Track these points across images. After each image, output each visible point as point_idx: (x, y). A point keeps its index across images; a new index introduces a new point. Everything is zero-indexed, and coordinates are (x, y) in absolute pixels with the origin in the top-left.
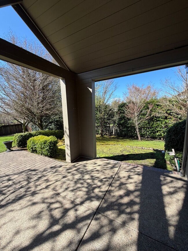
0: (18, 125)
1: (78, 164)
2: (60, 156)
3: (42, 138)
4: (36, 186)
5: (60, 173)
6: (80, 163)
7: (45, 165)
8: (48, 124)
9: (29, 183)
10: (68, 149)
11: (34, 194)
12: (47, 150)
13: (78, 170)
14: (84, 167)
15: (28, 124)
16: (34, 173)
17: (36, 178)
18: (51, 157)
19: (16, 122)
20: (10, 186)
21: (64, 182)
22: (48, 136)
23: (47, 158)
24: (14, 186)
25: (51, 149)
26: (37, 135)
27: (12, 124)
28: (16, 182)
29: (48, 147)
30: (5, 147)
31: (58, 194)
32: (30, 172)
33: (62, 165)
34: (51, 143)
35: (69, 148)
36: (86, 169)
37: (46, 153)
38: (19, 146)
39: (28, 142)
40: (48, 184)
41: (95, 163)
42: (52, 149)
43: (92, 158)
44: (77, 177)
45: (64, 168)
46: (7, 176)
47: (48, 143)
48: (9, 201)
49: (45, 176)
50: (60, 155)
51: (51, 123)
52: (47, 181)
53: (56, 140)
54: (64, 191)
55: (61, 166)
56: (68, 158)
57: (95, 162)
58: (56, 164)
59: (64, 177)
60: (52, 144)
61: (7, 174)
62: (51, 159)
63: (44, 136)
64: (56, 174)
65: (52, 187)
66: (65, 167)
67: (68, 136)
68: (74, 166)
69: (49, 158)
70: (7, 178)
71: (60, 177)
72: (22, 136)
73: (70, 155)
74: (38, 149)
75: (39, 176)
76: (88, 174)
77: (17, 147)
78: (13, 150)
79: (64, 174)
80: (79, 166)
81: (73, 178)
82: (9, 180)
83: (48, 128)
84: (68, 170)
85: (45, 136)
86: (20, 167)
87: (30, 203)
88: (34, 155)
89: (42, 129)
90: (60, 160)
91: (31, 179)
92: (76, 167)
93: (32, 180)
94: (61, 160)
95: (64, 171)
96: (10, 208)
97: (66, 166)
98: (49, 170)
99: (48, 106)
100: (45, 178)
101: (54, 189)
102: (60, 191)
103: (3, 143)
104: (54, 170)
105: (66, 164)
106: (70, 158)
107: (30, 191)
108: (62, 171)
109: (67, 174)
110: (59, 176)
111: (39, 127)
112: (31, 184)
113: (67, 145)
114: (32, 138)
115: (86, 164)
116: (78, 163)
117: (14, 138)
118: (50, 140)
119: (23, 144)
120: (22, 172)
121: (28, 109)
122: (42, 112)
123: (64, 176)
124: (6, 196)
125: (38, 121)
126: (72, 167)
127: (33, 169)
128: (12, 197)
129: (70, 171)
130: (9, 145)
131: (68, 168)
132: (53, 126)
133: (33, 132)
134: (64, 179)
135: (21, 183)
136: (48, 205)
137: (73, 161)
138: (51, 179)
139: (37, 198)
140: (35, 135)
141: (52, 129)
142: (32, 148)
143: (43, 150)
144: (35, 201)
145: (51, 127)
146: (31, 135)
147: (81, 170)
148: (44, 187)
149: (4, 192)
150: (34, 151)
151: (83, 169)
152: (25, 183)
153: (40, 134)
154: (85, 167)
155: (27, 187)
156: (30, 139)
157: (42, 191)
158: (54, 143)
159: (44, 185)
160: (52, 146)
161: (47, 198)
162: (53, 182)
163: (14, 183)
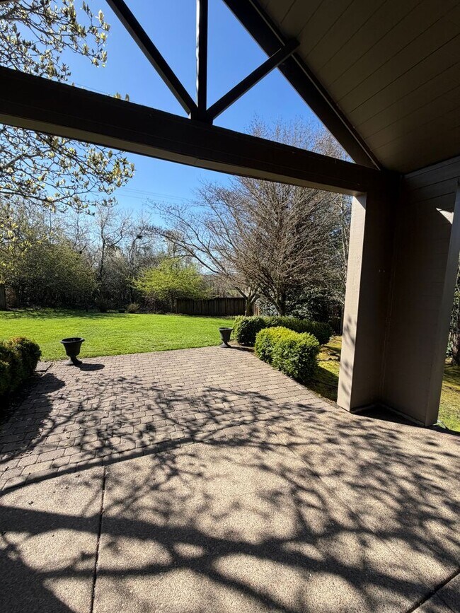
1: (371, 424)
2: (320, 385)
3: (283, 335)
4: (269, 433)
5: (321, 428)
6: (378, 422)
7: (287, 395)
9: (255, 420)
10: (346, 373)
11: (264, 446)
12: (294, 362)
13: (372, 441)
14: (390, 439)
15: (255, 301)
16: (264, 403)
17: (268, 415)
18: (298, 380)
19: (236, 295)
20: (226, 412)
21: (330, 454)
22: (299, 333)
23: (291, 382)
24: (231, 415)
25: (302, 363)
26: (275, 326)
28: (236, 408)
29: (297, 358)
30: (220, 338)
31: (316, 475)
32: (258, 400)
33: (325, 409)
34: (304, 348)
35: (351, 373)
36: (396, 447)
37: (290, 368)
38: (240, 341)
39: (258, 335)
40: (294, 439)
41: (431, 441)
42: (305, 363)
43: (417, 422)
44: (368, 456)
45: (329, 419)
46: (222, 391)
47: (297, 348)
48: (226, 440)
49: (286, 420)
50: (318, 381)
51: (301, 302)
52: (290, 431)
53: (315, 343)
54: (330, 475)
55: (323, 411)
56: (344, 398)
57: (430, 438)
58: (311, 402)
59: (330, 441)
60: (307, 352)
61: (222, 387)
62: (300, 387)
63: (288, 331)
64: (311, 424)
65: (302, 450)
66: (334, 416)
67: (353, 341)
68: (358, 423)
69: (295, 384)
70: (221, 394)
71: (321, 437)
72: (247, 321)
73: (350, 392)
74: (275, 357)
75: (275, 414)
76: (404, 464)
77: (235, 342)
78: (229, 347)
79: (330, 432)
80: (372, 427)
81: (356, 456)
82: (224, 400)
83: (294, 315)
84: (339, 426)
85: (292, 329)
86: (242, 383)
87: (256, 462)
88: (266, 367)
89: (283, 314)
90: (320, 396)
91: (259, 413)
92: (363, 428)
93: (261, 417)
94: (323, 395)
95: (331, 425)
96: (225, 451)
97: (336, 414)
98: (295, 410)
99: (305, 264)
100: (288, 424)
101: (305, 458)
102: (320, 470)
103: (218, 330)
104: (307, 414)
105: (336, 410)
106: (349, 399)
107: (258, 437)
108: (326, 423)
109: (337, 436)
110: (319, 432)
111: (278, 308)
112: (260, 425)
113: (347, 365)
114: (266, 330)
115: (398, 431)
116: (369, 421)
117: (235, 323)
118: (303, 343)
119: (247, 338)
120: (244, 394)
121: (264, 270)
122: (288, 277)
123: (329, 437)
124: (221, 427)
125: (279, 295)
126: (353, 424)
127: (263, 394)
128: (228, 433)
129: (346, 431)
130: (226, 334)
131: (340, 423)
132: (304, 310)
133: (266, 318)
134: (330, 447)
135: (243, 414)
136: (293, 486)
137: (357, 411)
138: (300, 433)
139: (271, 459)
140: (269, 326)
142: (263, 351)
143: (286, 362)
144: (268, 463)
146: (261, 324)
147: (379, 441)
148: (284, 442)
149: (218, 418)
150: (267, 358)
151: (388, 444)
152: (249, 417)
153: (280, 323)
154: (394, 441)
155: (252, 426)
156: (262, 330)
157: (281, 449)
158: (311, 351)
159: (284, 439)
160: (305, 356)
161: (290, 470)
162: (305, 441)
163: (232, 410)
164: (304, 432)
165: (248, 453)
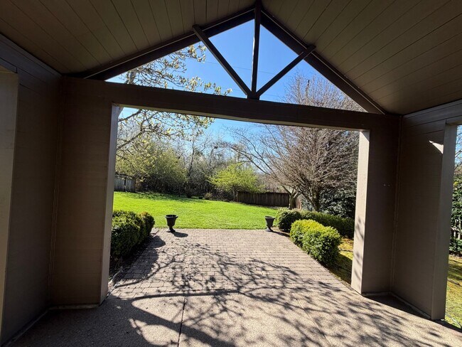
0: (284, 194)
1: (378, 307)
2: (342, 270)
3: (312, 226)
4: (292, 298)
5: (335, 302)
6: (386, 307)
7: (311, 273)
8: (330, 202)
9: (284, 287)
10: (358, 262)
11: (287, 306)
12: (318, 248)
13: (376, 320)
14: (393, 322)
15: (297, 196)
16: (292, 276)
17: (294, 285)
18: (322, 263)
19: (283, 191)
20: (263, 278)
21: (338, 322)
22: (325, 226)
23: (316, 264)
24: (267, 280)
25: (325, 250)
26: (308, 219)
27: (277, 191)
28: (270, 276)
29: (321, 245)
30: (266, 223)
31: (322, 334)
32: (288, 273)
33: (341, 289)
34: (326, 238)
35: (361, 263)
36: (397, 330)
37: (316, 253)
38: (281, 228)
39: (293, 225)
40: (310, 306)
41: (434, 332)
42: (327, 250)
43: (424, 314)
44: (370, 330)
45: (342, 297)
46: (262, 262)
47: (321, 238)
48: (260, 296)
49: (307, 291)
50: (341, 267)
51: (336, 200)
52: (309, 300)
53: (336, 236)
54: (333, 336)
55: (338, 290)
56: (357, 282)
57: (434, 330)
58: (330, 282)
59: (339, 313)
60: (329, 242)
61: (263, 260)
62: (323, 269)
63: (317, 223)
64: (325, 298)
65: (315, 315)
66: (347, 296)
67: (362, 237)
68: (367, 305)
69: (320, 265)
70: (261, 265)
71: (333, 308)
72: (286, 213)
73: (361, 278)
74: (305, 243)
75: (300, 286)
76: (402, 343)
77: (277, 228)
78: (272, 231)
79: (341, 306)
80: (379, 310)
81: (359, 327)
82: (263, 269)
83: (329, 210)
84: (350, 304)
85: (320, 223)
86: (277, 259)
87: (280, 315)
88: (297, 249)
89: (318, 210)
90: (340, 278)
91: (287, 283)
92: (371, 309)
93: (288, 285)
94: (342, 279)
95: (344, 302)
96: (259, 303)
97: (350, 295)
98: (316, 286)
99: (333, 173)
100: (308, 295)
101: (317, 320)
102: (326, 331)
103: (264, 218)
104: (325, 290)
105: (350, 292)
106: (360, 284)
107: (283, 299)
108: (339, 299)
109: (346, 310)
110: (331, 305)
111: (313, 205)
112: (287, 291)
113: (358, 255)
114: (300, 221)
115: (403, 318)
116: (378, 305)
117: (278, 213)
118: (326, 234)
119: (286, 226)
120: (278, 267)
121: (301, 175)
123: (339, 310)
124: (258, 287)
126: (362, 305)
127: (292, 270)
128: (263, 292)
129: (355, 309)
130: (270, 221)
131: (351, 302)
133: (302, 212)
134: (339, 317)
135: (275, 281)
136: (303, 336)
137: (367, 295)
138: (316, 302)
139: (291, 315)
140: (305, 218)
141: (337, 213)
142: (296, 237)
143: (313, 247)
144: (288, 317)
145: (335, 208)
146: (298, 216)
147: (383, 322)
148: (303, 306)
149: (257, 281)
150: (299, 243)
151: (390, 325)
152: (279, 284)
154: (396, 324)
155: (281, 291)
156: (297, 221)
157: (299, 310)
158: (332, 242)
159: (303, 304)
160: (328, 245)
161: (303, 326)
162: (319, 309)
163: (267, 277)
164: (319, 302)
165: (275, 308)
